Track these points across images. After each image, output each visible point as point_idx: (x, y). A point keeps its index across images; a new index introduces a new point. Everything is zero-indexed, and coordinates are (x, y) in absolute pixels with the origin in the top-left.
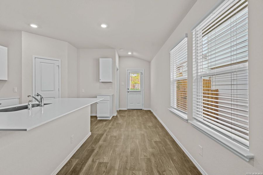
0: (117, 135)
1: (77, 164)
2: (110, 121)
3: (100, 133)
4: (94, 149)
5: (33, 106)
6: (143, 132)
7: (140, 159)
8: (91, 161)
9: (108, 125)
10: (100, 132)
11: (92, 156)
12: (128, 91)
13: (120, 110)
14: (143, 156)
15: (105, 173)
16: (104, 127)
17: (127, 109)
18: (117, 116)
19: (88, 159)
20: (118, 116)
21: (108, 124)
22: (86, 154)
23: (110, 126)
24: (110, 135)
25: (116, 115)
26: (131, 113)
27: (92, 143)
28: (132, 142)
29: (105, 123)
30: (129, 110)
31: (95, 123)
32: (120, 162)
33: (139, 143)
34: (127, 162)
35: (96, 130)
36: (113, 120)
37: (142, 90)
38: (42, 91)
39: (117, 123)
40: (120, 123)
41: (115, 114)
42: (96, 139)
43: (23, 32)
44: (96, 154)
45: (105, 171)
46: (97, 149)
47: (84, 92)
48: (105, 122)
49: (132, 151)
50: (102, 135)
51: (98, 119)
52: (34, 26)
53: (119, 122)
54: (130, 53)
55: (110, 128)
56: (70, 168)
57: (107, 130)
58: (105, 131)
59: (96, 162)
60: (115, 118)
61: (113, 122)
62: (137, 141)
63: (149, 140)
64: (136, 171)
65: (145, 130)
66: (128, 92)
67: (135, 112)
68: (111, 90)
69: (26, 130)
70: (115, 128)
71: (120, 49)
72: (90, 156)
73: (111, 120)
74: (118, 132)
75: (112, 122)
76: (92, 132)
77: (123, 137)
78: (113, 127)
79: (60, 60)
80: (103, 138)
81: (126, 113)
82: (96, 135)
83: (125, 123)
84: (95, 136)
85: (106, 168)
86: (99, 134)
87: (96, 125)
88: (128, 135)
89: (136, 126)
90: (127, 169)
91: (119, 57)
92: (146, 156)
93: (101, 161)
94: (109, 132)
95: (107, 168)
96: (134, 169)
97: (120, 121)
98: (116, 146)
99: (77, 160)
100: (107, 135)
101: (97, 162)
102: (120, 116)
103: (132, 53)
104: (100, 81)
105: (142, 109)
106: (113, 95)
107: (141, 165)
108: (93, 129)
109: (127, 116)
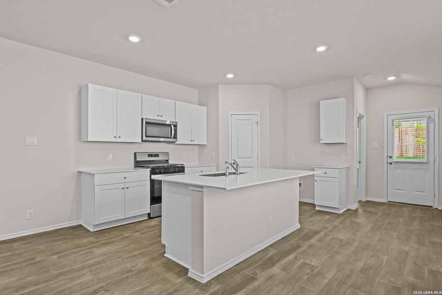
0: (345, 239)
1: (274, 254)
2: (339, 216)
3: (314, 229)
4: (301, 247)
5: (230, 174)
6: (407, 249)
7: (377, 281)
8: (293, 257)
9: (333, 221)
10: (316, 228)
11: (295, 253)
12: (390, 160)
13: (368, 202)
14: (388, 281)
15: (308, 276)
16: (324, 222)
17: (386, 201)
18: (356, 211)
19: (289, 254)
20: (360, 211)
21: (333, 219)
22: (288, 247)
23: (335, 223)
24: (331, 236)
25: (354, 209)
26: (394, 210)
27: (300, 238)
28: (373, 256)
29: (327, 217)
30: (391, 204)
31: (311, 213)
32: (336, 272)
33: (387, 261)
34: (350, 277)
35: (310, 223)
36: (346, 215)
37: (432, 160)
38: (239, 158)
39: (351, 222)
40: (359, 223)
41: (354, 207)
42: (306, 235)
43: (219, 85)
44: (302, 253)
45: (310, 273)
46: (305, 247)
47: (294, 160)
48: (329, 215)
49: (366, 268)
50: (317, 232)
51: (317, 208)
52: (230, 76)
53: (358, 221)
54: (391, 78)
55: (335, 227)
56: (266, 256)
57: (328, 227)
58: (325, 228)
59: (299, 260)
60: (351, 212)
61: (345, 219)
62: (385, 258)
63: (415, 264)
64: (362, 293)
65: (416, 245)
66: (391, 164)
67: (406, 210)
68: (344, 157)
69: (225, 189)
70: (344, 228)
71: (365, 75)
72: (292, 252)
73: (342, 214)
74: (348, 235)
75: (342, 218)
76: (302, 225)
77: (355, 244)
78: (341, 226)
79: (259, 114)
80: (317, 237)
81: (382, 208)
82: (308, 230)
83: (371, 225)
84: (306, 231)
85: (312, 271)
86: (312, 230)
87: (311, 216)
88: (369, 245)
89: (395, 234)
90: (346, 284)
91: (367, 90)
92: (394, 283)
93: (307, 261)
94: (331, 231)
95: (314, 271)
96: (358, 288)
97: (361, 219)
98: (338, 253)
99: (275, 251)
100: (326, 234)
101: (301, 262)
102: (365, 211)
103: (398, 76)
104: (321, 142)
105: (432, 207)
106: (348, 167)
107: (374, 289)
108: (304, 222)
109: (380, 214)
